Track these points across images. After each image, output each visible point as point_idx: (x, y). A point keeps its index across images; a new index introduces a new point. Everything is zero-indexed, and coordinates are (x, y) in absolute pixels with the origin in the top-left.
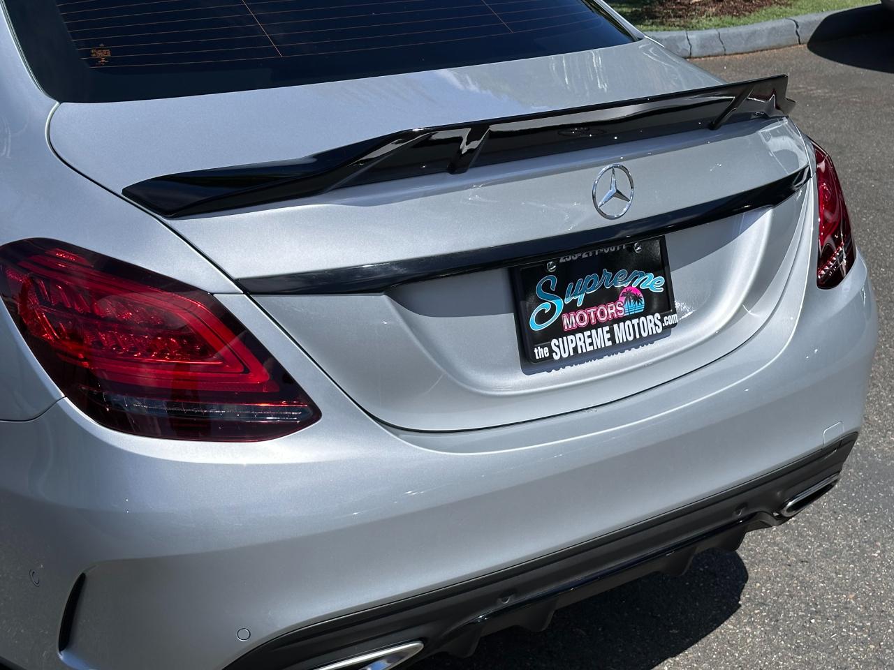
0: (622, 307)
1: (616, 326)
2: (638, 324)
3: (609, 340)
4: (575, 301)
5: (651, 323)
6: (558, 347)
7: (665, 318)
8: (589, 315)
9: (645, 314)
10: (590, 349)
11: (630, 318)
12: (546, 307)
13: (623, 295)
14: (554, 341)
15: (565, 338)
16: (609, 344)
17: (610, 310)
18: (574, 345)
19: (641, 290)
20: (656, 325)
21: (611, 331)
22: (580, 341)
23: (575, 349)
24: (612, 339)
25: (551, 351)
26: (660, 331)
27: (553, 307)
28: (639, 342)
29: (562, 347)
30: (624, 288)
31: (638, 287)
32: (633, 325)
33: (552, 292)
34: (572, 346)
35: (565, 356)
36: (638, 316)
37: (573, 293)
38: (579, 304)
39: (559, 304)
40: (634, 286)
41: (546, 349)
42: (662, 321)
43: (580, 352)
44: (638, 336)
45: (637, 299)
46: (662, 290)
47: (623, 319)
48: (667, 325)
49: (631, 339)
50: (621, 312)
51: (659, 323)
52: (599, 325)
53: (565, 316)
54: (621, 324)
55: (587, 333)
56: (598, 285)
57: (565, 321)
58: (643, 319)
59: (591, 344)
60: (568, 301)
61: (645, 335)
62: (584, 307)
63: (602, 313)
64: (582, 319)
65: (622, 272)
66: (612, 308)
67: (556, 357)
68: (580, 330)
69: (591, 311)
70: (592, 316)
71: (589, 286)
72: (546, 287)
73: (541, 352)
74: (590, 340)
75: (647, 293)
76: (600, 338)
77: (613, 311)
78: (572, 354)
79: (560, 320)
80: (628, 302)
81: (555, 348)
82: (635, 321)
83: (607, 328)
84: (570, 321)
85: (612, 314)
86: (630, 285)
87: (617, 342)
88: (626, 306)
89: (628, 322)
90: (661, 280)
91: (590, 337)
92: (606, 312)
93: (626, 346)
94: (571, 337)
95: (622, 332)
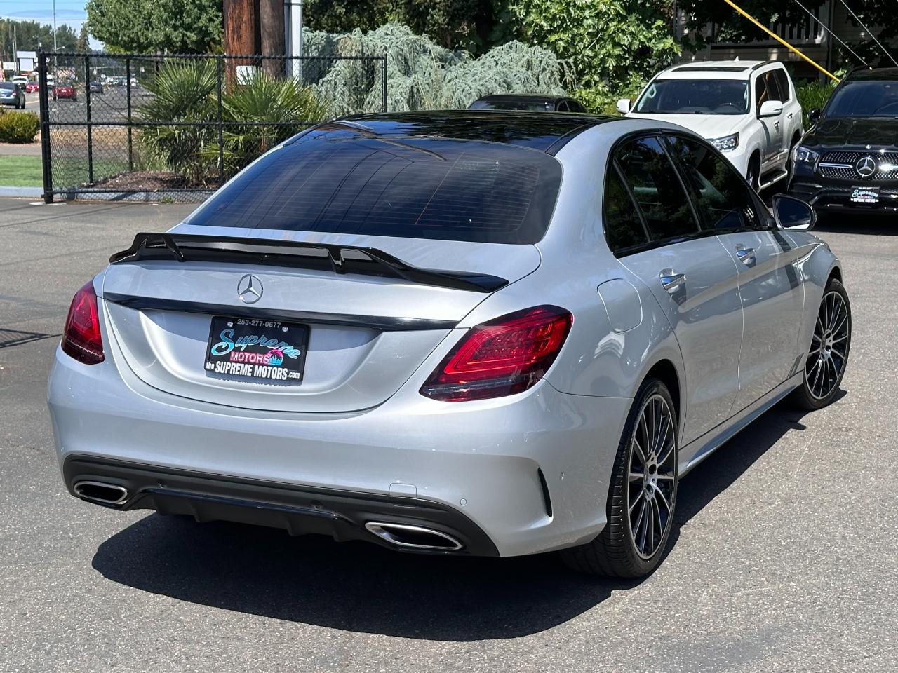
0: (268, 359)
1: (257, 367)
2: (271, 371)
5: (281, 373)
7: (291, 373)
9: (278, 367)
10: (237, 373)
12: (224, 345)
13: (271, 353)
14: (219, 362)
16: (250, 374)
17: (259, 358)
20: (283, 374)
21: (253, 368)
22: (234, 368)
23: (229, 370)
24: (252, 372)
25: (215, 367)
26: (284, 379)
27: (228, 346)
28: (268, 380)
29: (222, 367)
31: (282, 351)
34: (227, 368)
35: (222, 372)
36: (273, 366)
37: (241, 342)
38: (242, 349)
39: (232, 345)
40: (280, 350)
41: (213, 365)
42: (288, 374)
43: (231, 373)
44: (269, 377)
45: (279, 357)
47: (263, 365)
48: (290, 376)
49: (264, 376)
51: (285, 374)
52: (249, 363)
53: (233, 353)
54: (261, 367)
56: (256, 342)
58: (275, 368)
59: (239, 371)
60: (237, 345)
62: (244, 351)
63: (253, 358)
64: (241, 357)
65: (275, 341)
66: (260, 357)
67: (217, 371)
68: (236, 362)
69: (247, 354)
70: (247, 357)
72: (227, 335)
73: (210, 366)
74: (239, 369)
76: (246, 370)
77: (261, 359)
78: (226, 372)
79: (230, 353)
81: (218, 366)
82: (270, 368)
83: (251, 366)
84: (234, 356)
85: (259, 360)
88: (271, 359)
89: (265, 367)
90: (298, 352)
91: (240, 367)
95: (259, 371)
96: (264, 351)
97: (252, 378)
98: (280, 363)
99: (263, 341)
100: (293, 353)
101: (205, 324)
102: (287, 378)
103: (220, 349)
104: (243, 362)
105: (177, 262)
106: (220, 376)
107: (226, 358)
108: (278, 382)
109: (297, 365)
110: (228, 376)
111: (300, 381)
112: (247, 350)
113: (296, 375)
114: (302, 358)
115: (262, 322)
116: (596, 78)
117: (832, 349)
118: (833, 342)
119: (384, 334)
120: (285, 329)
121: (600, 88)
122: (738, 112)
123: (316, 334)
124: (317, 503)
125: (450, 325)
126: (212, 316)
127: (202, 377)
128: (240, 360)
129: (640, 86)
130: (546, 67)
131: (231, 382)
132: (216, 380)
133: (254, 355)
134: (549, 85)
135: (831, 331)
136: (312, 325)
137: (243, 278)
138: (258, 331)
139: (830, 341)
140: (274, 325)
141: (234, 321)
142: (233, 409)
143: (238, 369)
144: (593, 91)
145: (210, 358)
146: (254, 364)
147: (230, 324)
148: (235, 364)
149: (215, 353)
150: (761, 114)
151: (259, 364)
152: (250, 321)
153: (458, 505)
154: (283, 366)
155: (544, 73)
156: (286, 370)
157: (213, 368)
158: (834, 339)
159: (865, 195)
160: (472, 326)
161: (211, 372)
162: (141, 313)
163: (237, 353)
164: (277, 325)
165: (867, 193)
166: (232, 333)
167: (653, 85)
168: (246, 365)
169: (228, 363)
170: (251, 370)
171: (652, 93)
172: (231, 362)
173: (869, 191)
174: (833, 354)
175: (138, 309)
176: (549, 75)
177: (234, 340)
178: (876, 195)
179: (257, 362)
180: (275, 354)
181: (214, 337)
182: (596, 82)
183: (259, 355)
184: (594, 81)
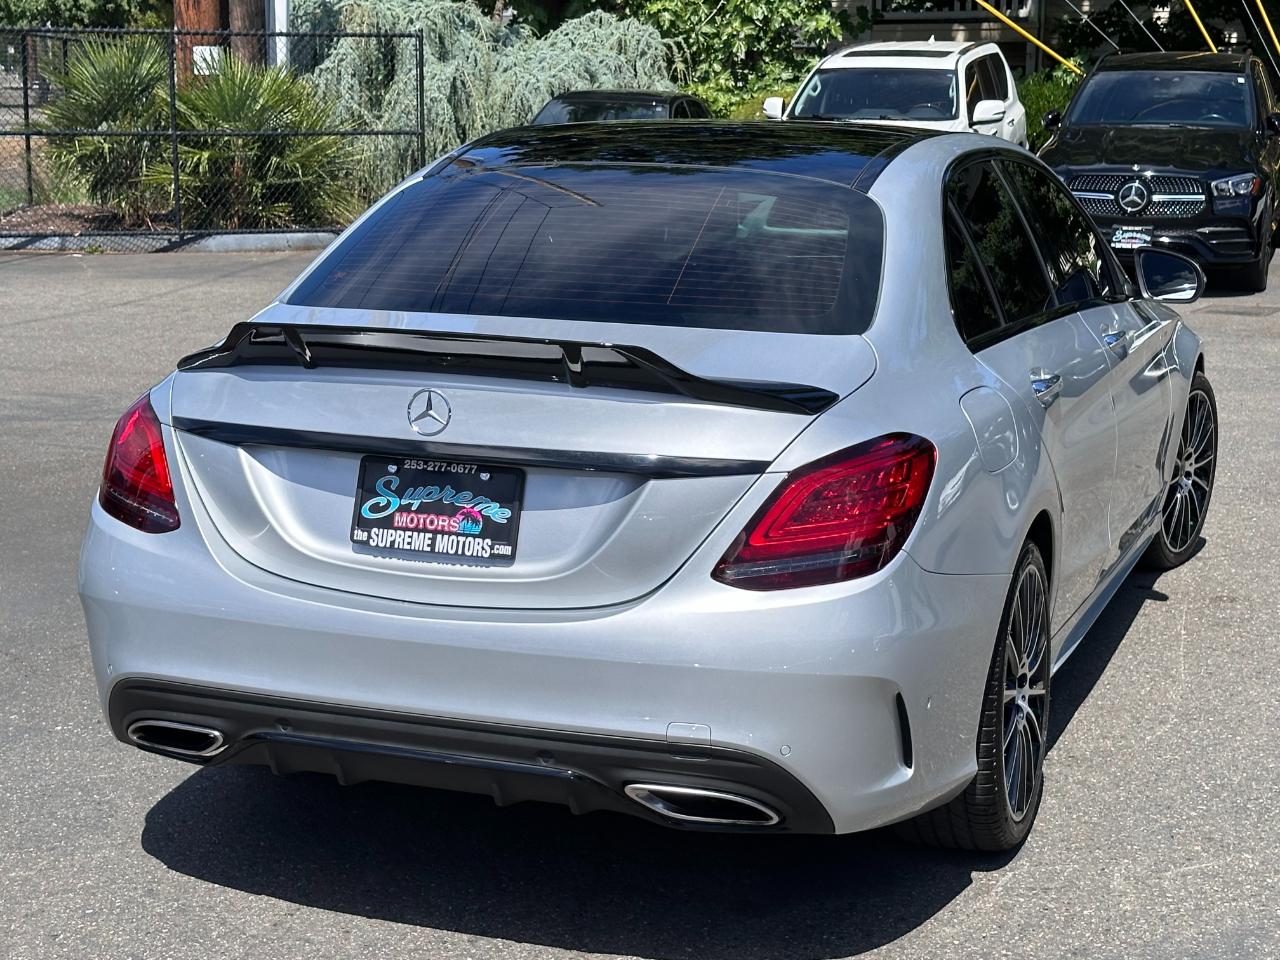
0: (456, 523)
1: (439, 536)
2: (464, 543)
3: (428, 545)
4: (411, 505)
5: (480, 547)
6: (378, 535)
7: (497, 546)
8: (418, 521)
9: (474, 536)
10: (408, 547)
11: (458, 535)
12: (382, 500)
13: (462, 514)
14: (375, 530)
15: (386, 531)
16: (429, 549)
17: (441, 522)
18: (392, 539)
19: (483, 516)
21: (433, 540)
22: (400, 538)
23: (393, 543)
24: (432, 545)
25: (369, 537)
26: (486, 555)
27: (389, 503)
28: (459, 558)
29: (380, 537)
30: (464, 508)
31: (480, 512)
32: (458, 542)
33: (390, 490)
34: (390, 539)
35: (381, 545)
36: (467, 536)
37: (411, 497)
39: (396, 502)
40: (477, 509)
41: (366, 534)
42: (492, 548)
43: (396, 546)
44: (460, 552)
45: (475, 522)
46: (506, 521)
47: (450, 534)
49: (452, 552)
50: (453, 527)
52: (425, 530)
54: (446, 537)
55: (409, 533)
56: (436, 497)
57: (397, 517)
58: (470, 539)
59: (409, 543)
60: (404, 502)
61: (468, 553)
62: (417, 512)
63: (432, 522)
64: (412, 521)
65: (468, 494)
66: (444, 521)
68: (405, 529)
70: (422, 521)
71: (427, 495)
72: (387, 485)
73: (361, 535)
74: (410, 540)
75: (486, 519)
76: (421, 541)
77: (446, 524)
78: (388, 545)
79: (392, 516)
80: (465, 521)
82: (462, 539)
83: (430, 535)
84: (401, 520)
86: (472, 508)
87: (437, 550)
88: (462, 524)
89: (453, 537)
90: (508, 513)
92: (436, 522)
93: (445, 557)
94: (393, 532)
95: (443, 544)
96: (452, 511)
97: (432, 554)
98: (477, 530)
99: (447, 496)
100: (498, 513)
101: (350, 467)
102: (492, 556)
103: (375, 508)
104: (416, 529)
105: (302, 368)
106: (379, 551)
107: (387, 523)
108: (476, 560)
109: (506, 533)
110: (392, 550)
111: (510, 559)
112: (421, 510)
113: (506, 550)
114: (514, 522)
115: (445, 465)
116: (717, 67)
117: (1194, 477)
118: (1195, 466)
119: (652, 483)
120: (485, 476)
121: (722, 81)
122: (942, 116)
123: (536, 484)
124: (545, 754)
125: (758, 468)
126: (362, 455)
127: (345, 553)
128: (411, 526)
129: (780, 78)
130: (646, 49)
131: (394, 561)
132: (370, 558)
133: (432, 516)
134: (650, 77)
135: (1192, 450)
136: (528, 469)
137: (415, 396)
138: (441, 479)
139: (1191, 464)
140: (465, 469)
141: (399, 463)
142: (400, 604)
143: (408, 540)
144: (712, 85)
145: (360, 522)
146: (435, 532)
147: (393, 468)
148: (402, 533)
149: (366, 514)
150: (975, 119)
151: (443, 533)
152: (426, 463)
153: (779, 756)
154: (482, 535)
155: (643, 59)
156: (488, 541)
157: (365, 539)
158: (1197, 461)
159: (1132, 238)
160: (791, 469)
161: (363, 546)
162: (242, 452)
163: (405, 515)
164: (471, 469)
165: (1135, 235)
166: (396, 482)
167: (816, 78)
168: (422, 534)
169: (391, 531)
170: (430, 542)
171: (815, 89)
172: (396, 529)
173: (1137, 232)
174: (1194, 484)
175: (236, 443)
176: (650, 61)
177: (400, 494)
178: (1148, 239)
179: (440, 528)
180: (468, 516)
181: (366, 490)
182: (716, 73)
183: (441, 518)
184: (714, 71)
